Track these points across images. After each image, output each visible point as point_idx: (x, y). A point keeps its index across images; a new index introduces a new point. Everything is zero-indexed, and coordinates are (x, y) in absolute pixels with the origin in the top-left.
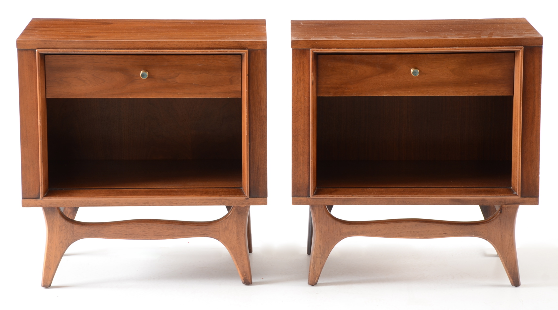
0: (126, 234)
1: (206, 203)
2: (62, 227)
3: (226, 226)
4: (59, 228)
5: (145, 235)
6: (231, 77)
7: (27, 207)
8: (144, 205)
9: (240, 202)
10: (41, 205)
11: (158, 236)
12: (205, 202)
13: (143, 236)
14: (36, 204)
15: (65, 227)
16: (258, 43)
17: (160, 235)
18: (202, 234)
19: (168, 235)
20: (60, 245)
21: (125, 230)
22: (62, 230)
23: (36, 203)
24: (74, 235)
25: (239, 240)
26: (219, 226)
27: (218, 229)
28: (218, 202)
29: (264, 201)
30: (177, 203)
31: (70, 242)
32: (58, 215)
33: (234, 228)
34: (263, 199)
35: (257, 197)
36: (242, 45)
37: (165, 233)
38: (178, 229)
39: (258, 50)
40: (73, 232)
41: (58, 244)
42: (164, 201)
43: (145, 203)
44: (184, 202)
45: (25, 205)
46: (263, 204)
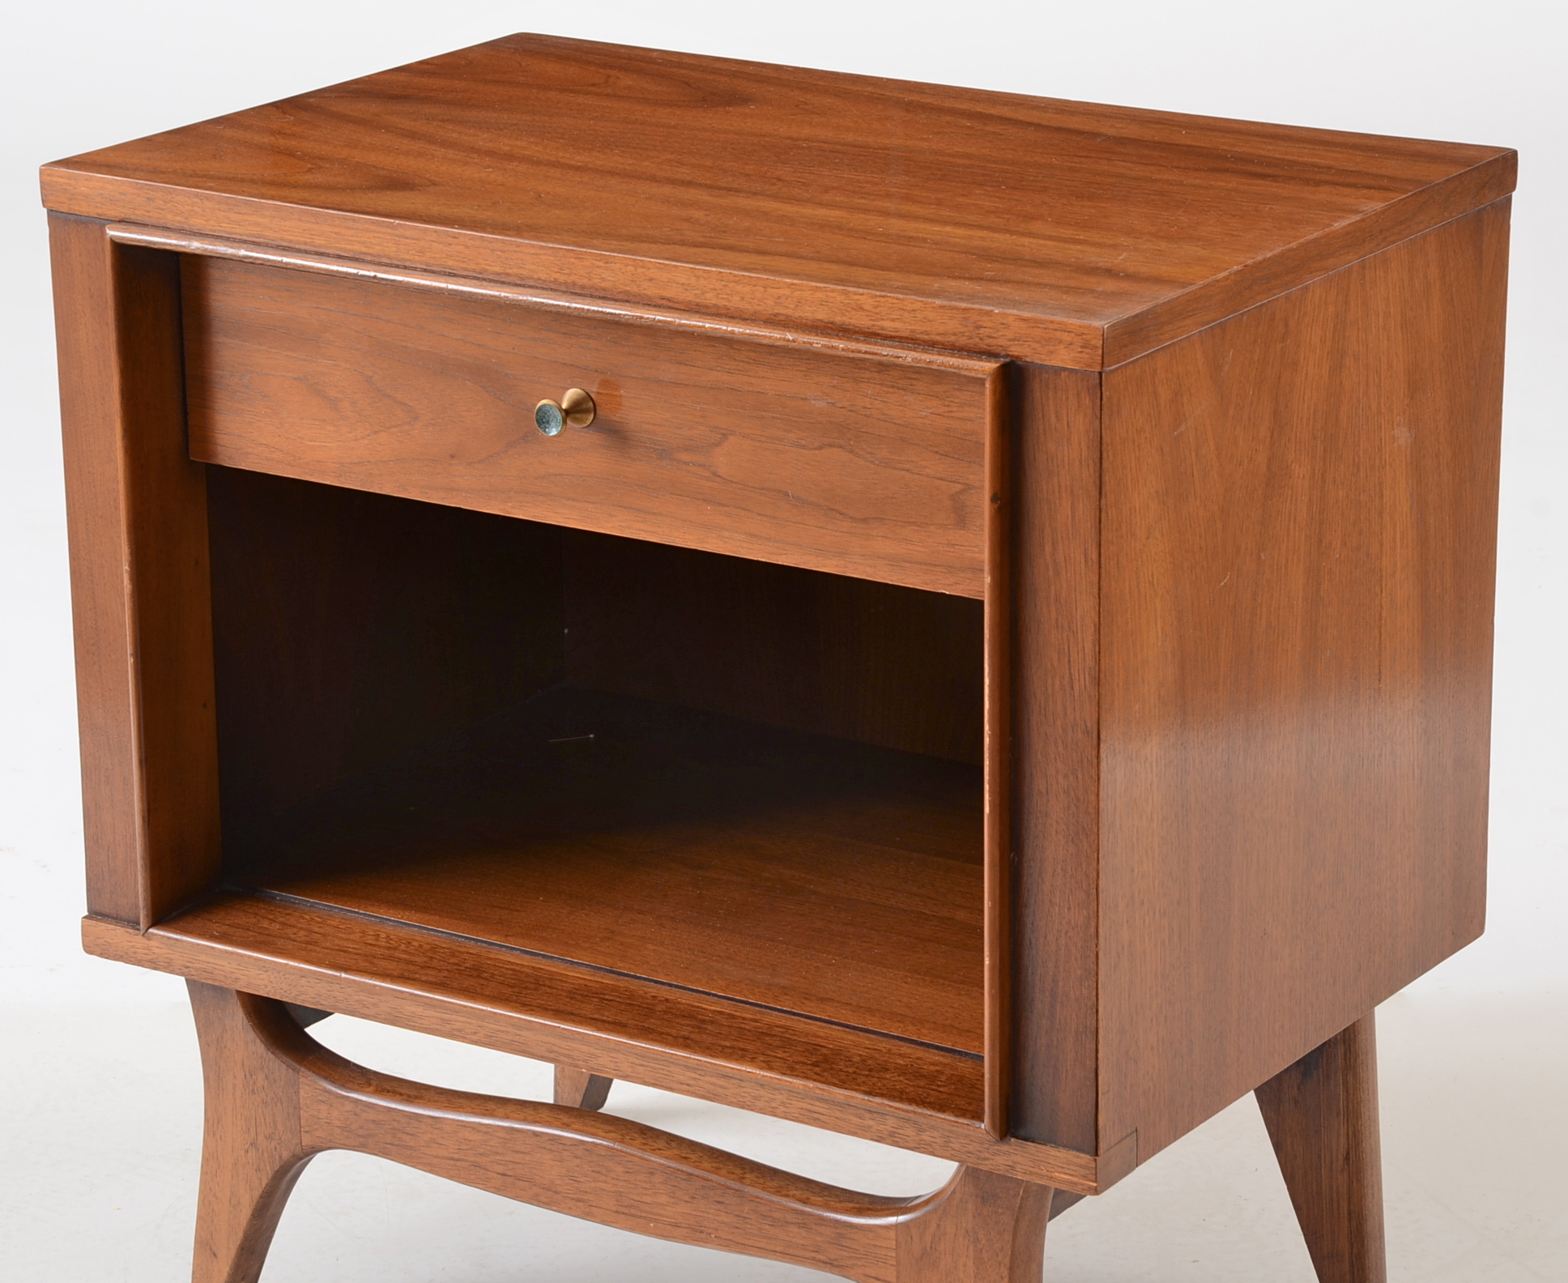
0: (505, 1175)
1: (816, 1115)
2: (254, 1077)
3: (928, 1249)
4: (243, 1076)
5: (579, 1200)
6: (959, 487)
7: (101, 955)
8: (552, 1055)
9: (971, 1148)
10: (150, 961)
11: (632, 1215)
12: (810, 1107)
13: (573, 1199)
14: (135, 953)
15: (267, 1078)
16: (1058, 334)
17: (641, 1217)
19: (677, 1226)
20: (249, 1154)
21: (497, 1153)
22: (253, 1090)
23: (133, 947)
24: (303, 1122)
26: (894, 1237)
27: (894, 1255)
28: (871, 1123)
29: (1084, 1172)
30: (691, 1082)
31: (286, 1155)
32: (238, 1019)
33: (965, 1265)
34: (1079, 1161)
35: (1050, 1140)
36: (982, 330)
37: (662, 1212)
38: (719, 1206)
39: (1058, 371)
40: (297, 1108)
41: (243, 1153)
42: (637, 1061)
43: (555, 1049)
44: (722, 1087)
45: (92, 946)
46: (1075, 1183)
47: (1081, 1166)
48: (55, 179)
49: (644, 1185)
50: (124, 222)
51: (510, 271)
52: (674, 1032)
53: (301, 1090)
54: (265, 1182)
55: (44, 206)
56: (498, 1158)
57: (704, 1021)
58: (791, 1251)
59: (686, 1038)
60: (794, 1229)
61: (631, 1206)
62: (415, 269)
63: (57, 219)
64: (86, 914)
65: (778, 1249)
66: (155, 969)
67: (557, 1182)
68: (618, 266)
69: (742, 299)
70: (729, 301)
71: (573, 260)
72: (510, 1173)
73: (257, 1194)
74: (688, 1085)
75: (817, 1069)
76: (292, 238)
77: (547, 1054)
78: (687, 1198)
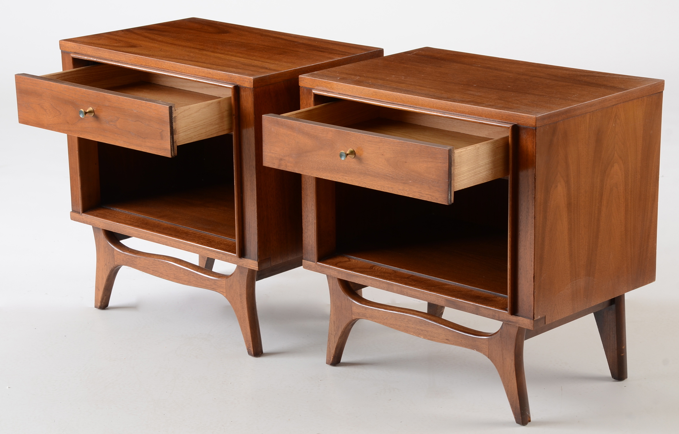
0: (153, 270)
2: (106, 249)
5: (167, 276)
7: (74, 220)
8: (159, 242)
9: (235, 261)
10: (83, 221)
11: (176, 279)
12: (207, 252)
15: (108, 249)
16: (245, 79)
17: (179, 279)
18: (212, 287)
24: (115, 259)
25: (242, 303)
26: (225, 282)
27: (225, 286)
28: (217, 255)
29: (255, 265)
30: (185, 247)
31: (112, 267)
32: (102, 235)
33: (238, 288)
34: (254, 263)
35: (249, 258)
36: (232, 78)
37: (182, 278)
38: (193, 276)
39: (245, 88)
40: (114, 256)
41: (104, 266)
42: (174, 243)
43: (160, 240)
44: (190, 248)
45: (73, 218)
46: (254, 268)
47: (255, 264)
48: (62, 43)
49: (179, 272)
50: (75, 53)
51: (147, 65)
52: (181, 236)
53: (115, 252)
54: (108, 273)
55: (60, 49)
56: (152, 266)
57: (188, 234)
58: (206, 286)
59: (183, 237)
60: (207, 281)
61: (177, 277)
62: (129, 64)
63: (63, 53)
64: (71, 211)
65: (204, 286)
66: (84, 223)
67: (163, 272)
68: (166, 64)
69: (189, 71)
70: (187, 72)
71: (158, 62)
72: (154, 270)
73: (107, 276)
74: (184, 248)
75: (207, 244)
76: (106, 57)
77: (158, 242)
78: (187, 275)
